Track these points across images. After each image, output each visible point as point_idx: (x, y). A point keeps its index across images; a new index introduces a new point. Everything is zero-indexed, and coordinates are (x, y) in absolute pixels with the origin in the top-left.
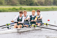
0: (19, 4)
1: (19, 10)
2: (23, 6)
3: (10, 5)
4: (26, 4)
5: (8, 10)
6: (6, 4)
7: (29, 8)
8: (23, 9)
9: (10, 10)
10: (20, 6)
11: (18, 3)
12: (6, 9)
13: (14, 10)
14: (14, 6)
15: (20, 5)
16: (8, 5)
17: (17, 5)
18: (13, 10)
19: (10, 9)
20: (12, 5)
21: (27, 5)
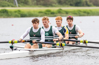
0: (57, 4)
1: (56, 13)
2: (64, 6)
3: (40, 5)
4: (69, 3)
5: (38, 14)
6: (34, 3)
8: (64, 12)
9: (42, 14)
11: (56, 2)
12: (34, 11)
13: (49, 14)
14: (48, 7)
15: (59, 6)
16: (37, 4)
17: (54, 5)
18: (46, 14)
19: (40, 12)
20: (45, 5)
21: (71, 5)
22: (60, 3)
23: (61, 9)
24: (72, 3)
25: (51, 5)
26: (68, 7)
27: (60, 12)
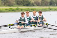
0: (16, 5)
1: (16, 10)
2: (20, 6)
3: (6, 5)
4: (23, 4)
5: (5, 11)
6: (2, 4)
7: (26, 9)
8: (20, 10)
9: (7, 11)
10: (16, 6)
11: (15, 4)
12: (3, 9)
13: (11, 11)
14: (11, 6)
16: (5, 5)
17: (14, 5)
18: (9, 10)
19: (6, 10)
20: (9, 5)
22: (18, 4)
23: (18, 8)
24: (24, 4)
25: (12, 6)
26: (22, 6)
27: (17, 9)
